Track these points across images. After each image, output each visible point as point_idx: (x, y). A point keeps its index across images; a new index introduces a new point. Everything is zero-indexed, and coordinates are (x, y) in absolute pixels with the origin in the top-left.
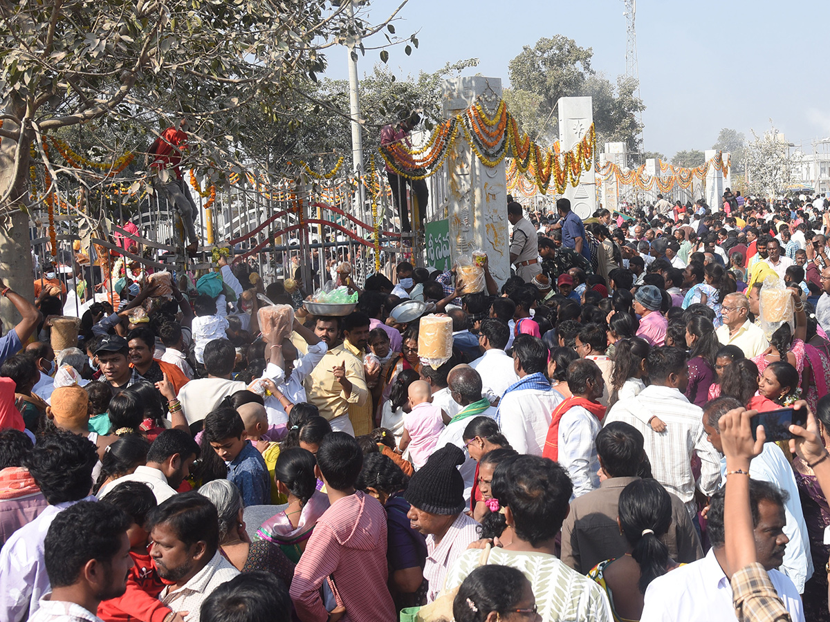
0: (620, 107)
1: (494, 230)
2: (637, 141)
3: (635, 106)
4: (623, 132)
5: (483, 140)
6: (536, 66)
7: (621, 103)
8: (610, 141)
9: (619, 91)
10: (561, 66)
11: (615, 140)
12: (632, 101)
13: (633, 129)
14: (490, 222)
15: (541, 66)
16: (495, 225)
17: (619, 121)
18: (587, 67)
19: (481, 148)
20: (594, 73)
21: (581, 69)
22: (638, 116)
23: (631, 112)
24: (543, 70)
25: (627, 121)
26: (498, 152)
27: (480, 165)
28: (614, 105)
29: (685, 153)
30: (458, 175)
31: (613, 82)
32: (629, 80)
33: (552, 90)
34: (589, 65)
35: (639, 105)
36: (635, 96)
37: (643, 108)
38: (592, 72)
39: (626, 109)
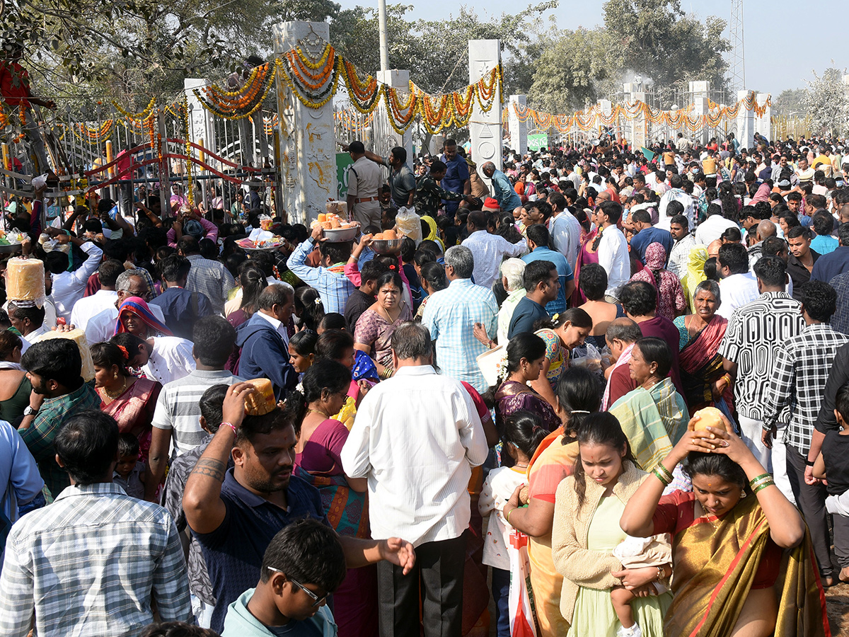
0: (707, 46)
1: (319, 168)
2: (725, 79)
3: (723, 46)
4: (708, 71)
5: (304, 83)
6: (629, 8)
7: (708, 42)
8: (696, 79)
9: (707, 32)
10: (652, 8)
11: (702, 79)
12: (719, 42)
13: (718, 68)
14: (314, 160)
15: (634, 7)
16: (319, 163)
17: (705, 61)
18: (677, 9)
19: (302, 91)
20: (684, 14)
21: (672, 11)
22: (725, 56)
23: (719, 52)
24: (636, 11)
25: (712, 61)
26: (324, 94)
27: (301, 106)
28: (701, 45)
29: (790, 91)
30: (286, 116)
31: (703, 23)
32: (719, 21)
33: (642, 31)
34: (679, 6)
35: (727, 45)
36: (722, 36)
37: (731, 48)
38: (683, 13)
39: (714, 49)
